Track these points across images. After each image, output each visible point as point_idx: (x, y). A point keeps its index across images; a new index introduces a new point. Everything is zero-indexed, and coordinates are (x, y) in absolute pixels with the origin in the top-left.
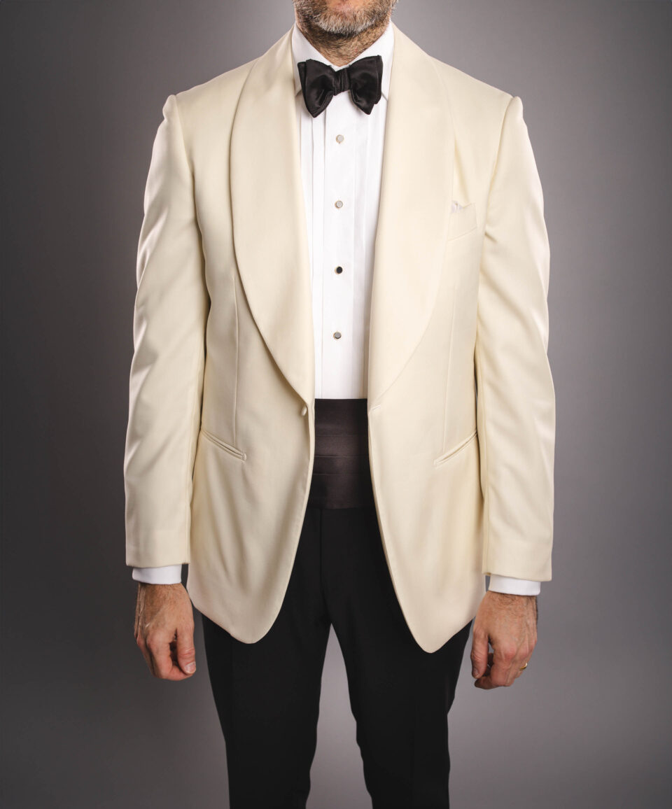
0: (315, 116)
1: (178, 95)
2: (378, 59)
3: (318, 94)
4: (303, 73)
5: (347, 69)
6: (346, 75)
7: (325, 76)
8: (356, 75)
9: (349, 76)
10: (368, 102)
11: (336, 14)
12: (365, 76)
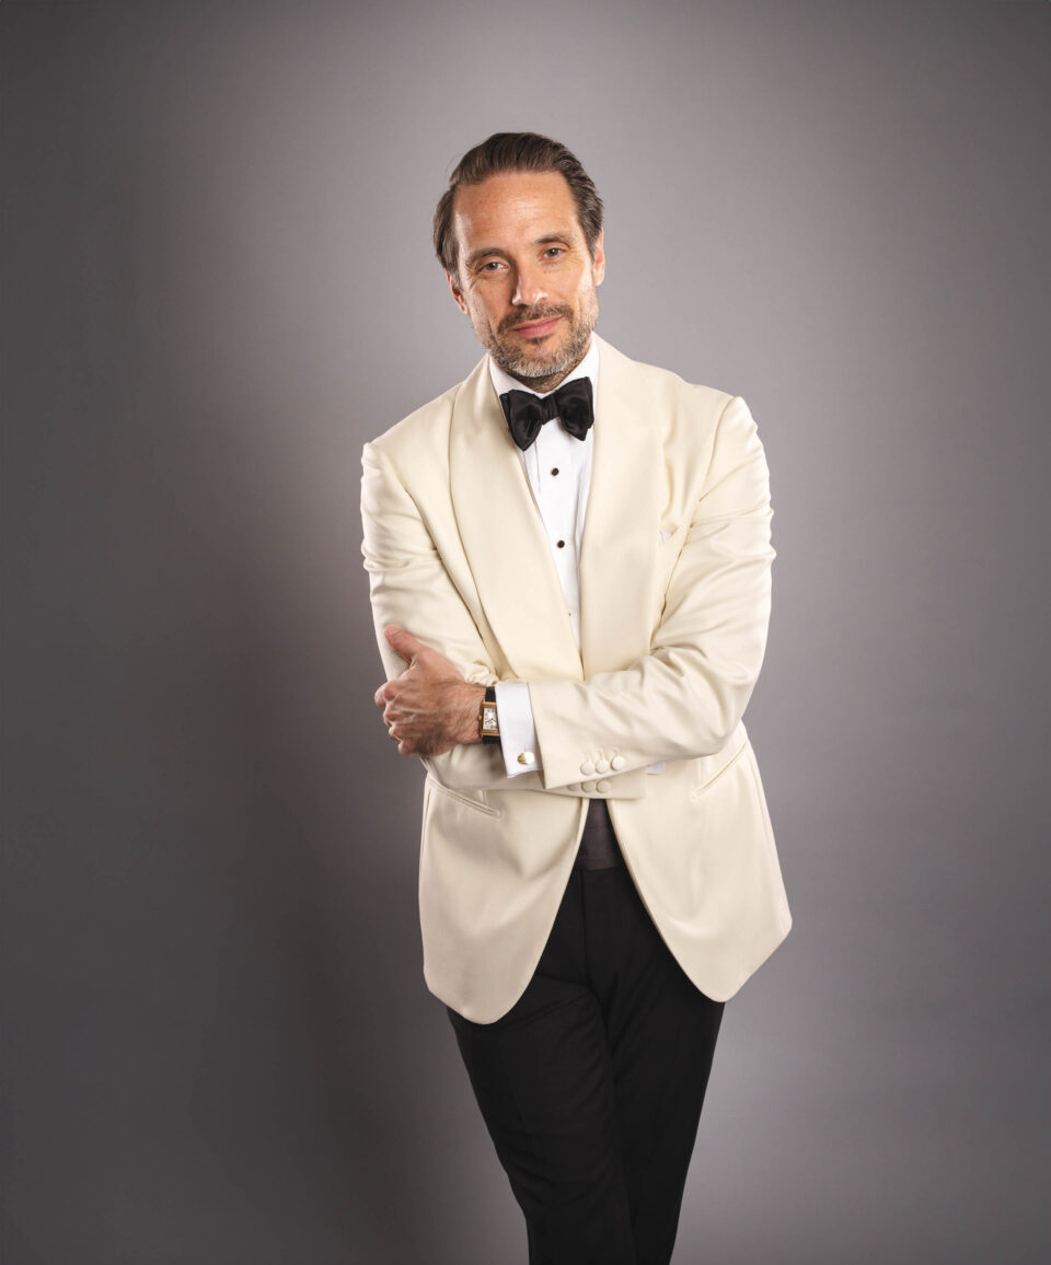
0: (524, 450)
1: (373, 442)
2: (586, 381)
3: (526, 426)
4: (507, 406)
5: (554, 395)
6: (554, 402)
7: (530, 406)
8: (565, 401)
9: (557, 402)
10: (581, 428)
11: (534, 360)
12: (574, 401)
